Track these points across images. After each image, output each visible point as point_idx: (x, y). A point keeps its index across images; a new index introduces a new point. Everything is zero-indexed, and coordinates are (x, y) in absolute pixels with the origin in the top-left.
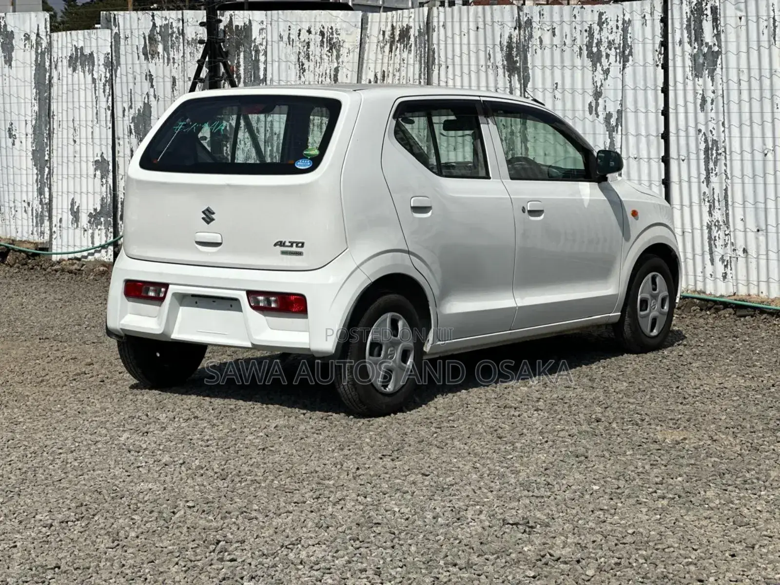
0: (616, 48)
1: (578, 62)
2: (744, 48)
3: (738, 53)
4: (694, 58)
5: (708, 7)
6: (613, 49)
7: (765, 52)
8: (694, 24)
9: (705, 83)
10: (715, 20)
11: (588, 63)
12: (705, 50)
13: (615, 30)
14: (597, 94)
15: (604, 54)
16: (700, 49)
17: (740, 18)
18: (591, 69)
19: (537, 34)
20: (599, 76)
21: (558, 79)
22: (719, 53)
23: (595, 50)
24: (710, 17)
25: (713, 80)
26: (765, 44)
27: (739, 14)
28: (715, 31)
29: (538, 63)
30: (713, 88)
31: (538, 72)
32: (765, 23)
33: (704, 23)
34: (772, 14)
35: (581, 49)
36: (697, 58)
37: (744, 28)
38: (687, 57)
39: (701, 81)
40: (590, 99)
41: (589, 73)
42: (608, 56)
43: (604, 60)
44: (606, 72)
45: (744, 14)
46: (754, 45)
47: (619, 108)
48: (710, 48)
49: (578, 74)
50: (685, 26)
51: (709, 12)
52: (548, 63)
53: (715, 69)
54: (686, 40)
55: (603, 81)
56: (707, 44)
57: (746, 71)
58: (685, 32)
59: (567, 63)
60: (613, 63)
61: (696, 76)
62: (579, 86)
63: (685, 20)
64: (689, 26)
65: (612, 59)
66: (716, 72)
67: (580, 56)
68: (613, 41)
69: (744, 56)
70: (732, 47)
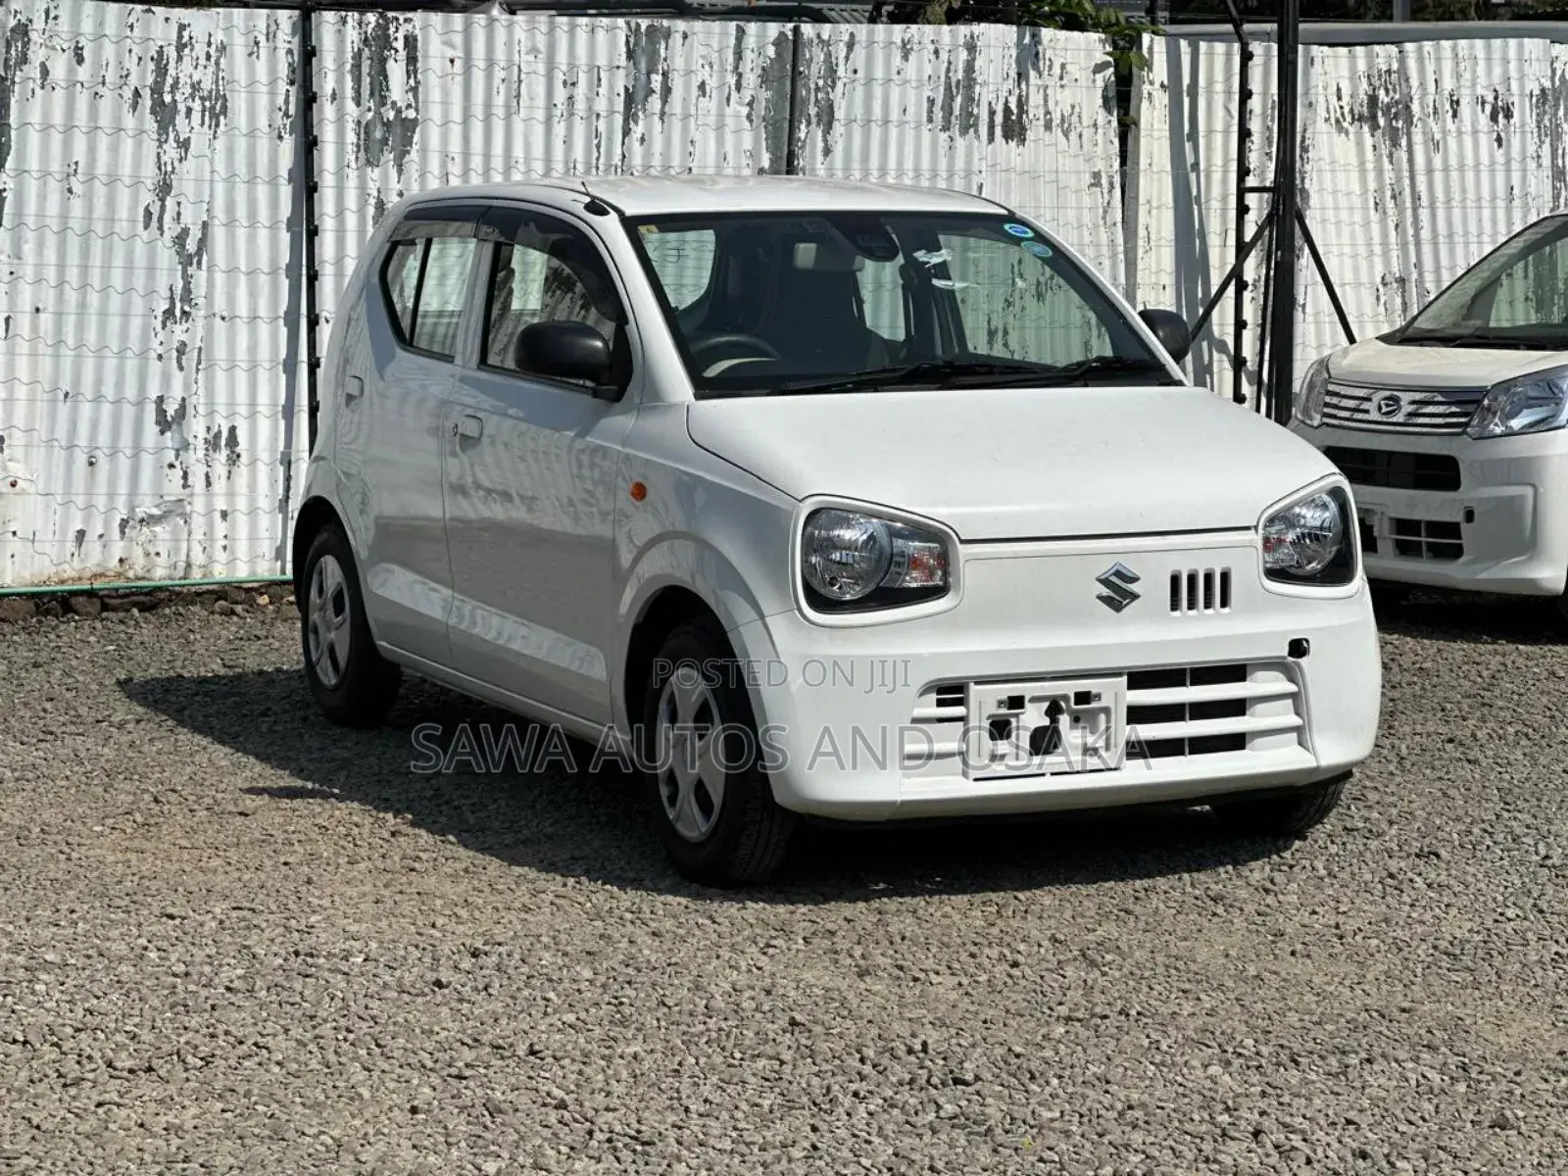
0: (203, 99)
1: (129, 121)
2: (456, 114)
3: (446, 123)
4: (365, 130)
5: (400, 35)
6: (198, 101)
7: (499, 127)
8: (371, 66)
9: (385, 177)
10: (412, 60)
11: (151, 124)
12: (391, 115)
13: (202, 61)
14: (164, 189)
15: (182, 107)
16: (378, 114)
17: (452, 61)
18: (155, 136)
19: (37, 55)
20: (171, 151)
21: (79, 153)
22: (415, 122)
23: (167, 98)
24: (402, 54)
25: (400, 172)
26: (499, 111)
27: (450, 53)
28: (412, 82)
29: (35, 117)
30: (398, 187)
31: (34, 138)
32: (502, 74)
33: (391, 65)
34: (516, 57)
35: (137, 93)
36: (372, 127)
37: (459, 79)
38: (350, 126)
39: (374, 174)
40: (147, 198)
41: (150, 147)
42: (189, 110)
43: (180, 119)
44: (184, 145)
45: (459, 53)
46: (478, 111)
47: (205, 218)
48: (399, 112)
49: (128, 146)
50: (348, 67)
51: (399, 45)
52: (58, 118)
53: (408, 152)
54: (349, 92)
55: (176, 163)
56: (394, 103)
57: (458, 159)
58: (348, 78)
59: (105, 121)
60: (197, 128)
61: (369, 163)
62: (126, 171)
63: (349, 55)
64: (357, 66)
65: (196, 116)
66: (407, 158)
67: (134, 110)
68: (199, 83)
69: (456, 131)
70: (435, 113)
